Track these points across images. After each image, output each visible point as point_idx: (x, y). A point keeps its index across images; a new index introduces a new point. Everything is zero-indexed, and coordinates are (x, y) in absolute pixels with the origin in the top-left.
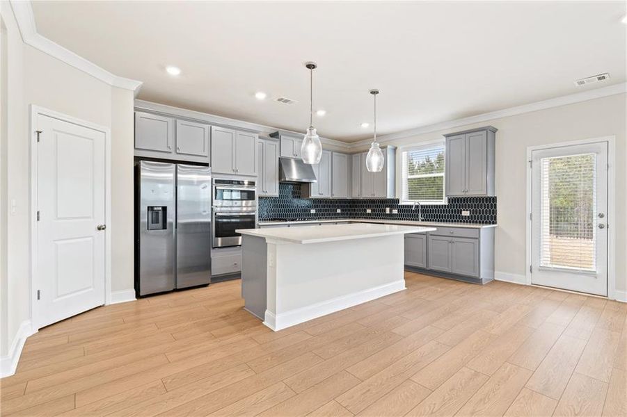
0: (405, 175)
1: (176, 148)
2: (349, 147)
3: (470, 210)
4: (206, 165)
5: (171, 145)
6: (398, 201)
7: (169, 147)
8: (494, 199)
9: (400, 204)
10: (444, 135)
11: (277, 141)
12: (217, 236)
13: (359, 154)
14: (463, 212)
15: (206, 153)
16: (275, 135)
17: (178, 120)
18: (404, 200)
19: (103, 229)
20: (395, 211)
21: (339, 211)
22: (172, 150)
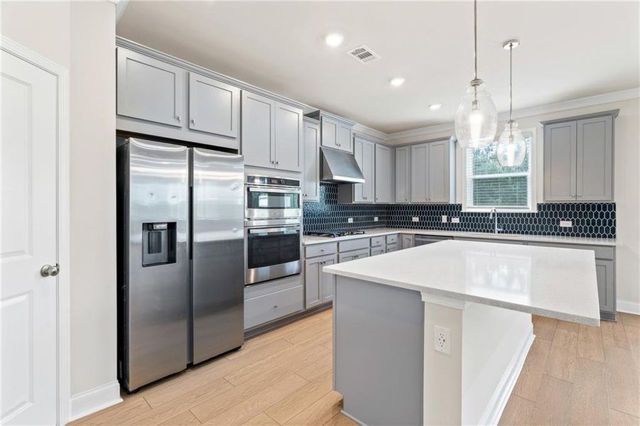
0: (470, 175)
1: (189, 121)
2: (386, 139)
3: (573, 221)
4: (234, 151)
5: (181, 113)
6: (460, 207)
7: (178, 118)
8: (612, 207)
9: (463, 211)
10: (542, 123)
11: (317, 124)
12: (250, 266)
13: (407, 148)
14: (561, 222)
15: (235, 134)
16: (314, 115)
17: (191, 73)
18: (469, 207)
19: (54, 274)
20: (456, 220)
21: (376, 219)
22: (183, 123)
